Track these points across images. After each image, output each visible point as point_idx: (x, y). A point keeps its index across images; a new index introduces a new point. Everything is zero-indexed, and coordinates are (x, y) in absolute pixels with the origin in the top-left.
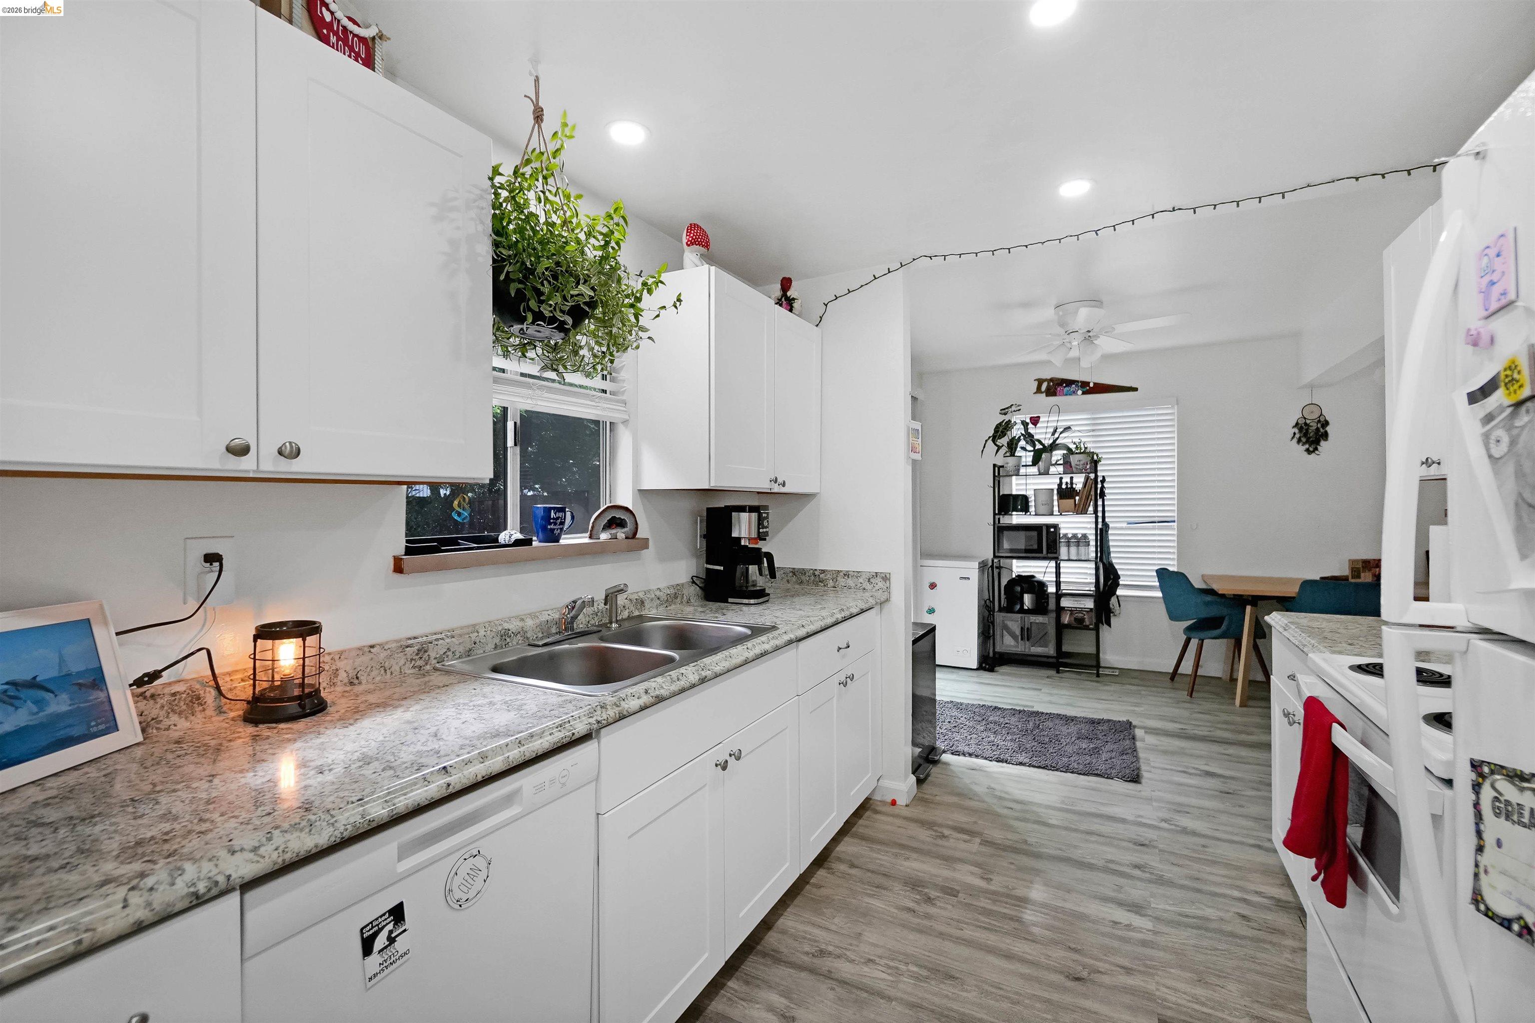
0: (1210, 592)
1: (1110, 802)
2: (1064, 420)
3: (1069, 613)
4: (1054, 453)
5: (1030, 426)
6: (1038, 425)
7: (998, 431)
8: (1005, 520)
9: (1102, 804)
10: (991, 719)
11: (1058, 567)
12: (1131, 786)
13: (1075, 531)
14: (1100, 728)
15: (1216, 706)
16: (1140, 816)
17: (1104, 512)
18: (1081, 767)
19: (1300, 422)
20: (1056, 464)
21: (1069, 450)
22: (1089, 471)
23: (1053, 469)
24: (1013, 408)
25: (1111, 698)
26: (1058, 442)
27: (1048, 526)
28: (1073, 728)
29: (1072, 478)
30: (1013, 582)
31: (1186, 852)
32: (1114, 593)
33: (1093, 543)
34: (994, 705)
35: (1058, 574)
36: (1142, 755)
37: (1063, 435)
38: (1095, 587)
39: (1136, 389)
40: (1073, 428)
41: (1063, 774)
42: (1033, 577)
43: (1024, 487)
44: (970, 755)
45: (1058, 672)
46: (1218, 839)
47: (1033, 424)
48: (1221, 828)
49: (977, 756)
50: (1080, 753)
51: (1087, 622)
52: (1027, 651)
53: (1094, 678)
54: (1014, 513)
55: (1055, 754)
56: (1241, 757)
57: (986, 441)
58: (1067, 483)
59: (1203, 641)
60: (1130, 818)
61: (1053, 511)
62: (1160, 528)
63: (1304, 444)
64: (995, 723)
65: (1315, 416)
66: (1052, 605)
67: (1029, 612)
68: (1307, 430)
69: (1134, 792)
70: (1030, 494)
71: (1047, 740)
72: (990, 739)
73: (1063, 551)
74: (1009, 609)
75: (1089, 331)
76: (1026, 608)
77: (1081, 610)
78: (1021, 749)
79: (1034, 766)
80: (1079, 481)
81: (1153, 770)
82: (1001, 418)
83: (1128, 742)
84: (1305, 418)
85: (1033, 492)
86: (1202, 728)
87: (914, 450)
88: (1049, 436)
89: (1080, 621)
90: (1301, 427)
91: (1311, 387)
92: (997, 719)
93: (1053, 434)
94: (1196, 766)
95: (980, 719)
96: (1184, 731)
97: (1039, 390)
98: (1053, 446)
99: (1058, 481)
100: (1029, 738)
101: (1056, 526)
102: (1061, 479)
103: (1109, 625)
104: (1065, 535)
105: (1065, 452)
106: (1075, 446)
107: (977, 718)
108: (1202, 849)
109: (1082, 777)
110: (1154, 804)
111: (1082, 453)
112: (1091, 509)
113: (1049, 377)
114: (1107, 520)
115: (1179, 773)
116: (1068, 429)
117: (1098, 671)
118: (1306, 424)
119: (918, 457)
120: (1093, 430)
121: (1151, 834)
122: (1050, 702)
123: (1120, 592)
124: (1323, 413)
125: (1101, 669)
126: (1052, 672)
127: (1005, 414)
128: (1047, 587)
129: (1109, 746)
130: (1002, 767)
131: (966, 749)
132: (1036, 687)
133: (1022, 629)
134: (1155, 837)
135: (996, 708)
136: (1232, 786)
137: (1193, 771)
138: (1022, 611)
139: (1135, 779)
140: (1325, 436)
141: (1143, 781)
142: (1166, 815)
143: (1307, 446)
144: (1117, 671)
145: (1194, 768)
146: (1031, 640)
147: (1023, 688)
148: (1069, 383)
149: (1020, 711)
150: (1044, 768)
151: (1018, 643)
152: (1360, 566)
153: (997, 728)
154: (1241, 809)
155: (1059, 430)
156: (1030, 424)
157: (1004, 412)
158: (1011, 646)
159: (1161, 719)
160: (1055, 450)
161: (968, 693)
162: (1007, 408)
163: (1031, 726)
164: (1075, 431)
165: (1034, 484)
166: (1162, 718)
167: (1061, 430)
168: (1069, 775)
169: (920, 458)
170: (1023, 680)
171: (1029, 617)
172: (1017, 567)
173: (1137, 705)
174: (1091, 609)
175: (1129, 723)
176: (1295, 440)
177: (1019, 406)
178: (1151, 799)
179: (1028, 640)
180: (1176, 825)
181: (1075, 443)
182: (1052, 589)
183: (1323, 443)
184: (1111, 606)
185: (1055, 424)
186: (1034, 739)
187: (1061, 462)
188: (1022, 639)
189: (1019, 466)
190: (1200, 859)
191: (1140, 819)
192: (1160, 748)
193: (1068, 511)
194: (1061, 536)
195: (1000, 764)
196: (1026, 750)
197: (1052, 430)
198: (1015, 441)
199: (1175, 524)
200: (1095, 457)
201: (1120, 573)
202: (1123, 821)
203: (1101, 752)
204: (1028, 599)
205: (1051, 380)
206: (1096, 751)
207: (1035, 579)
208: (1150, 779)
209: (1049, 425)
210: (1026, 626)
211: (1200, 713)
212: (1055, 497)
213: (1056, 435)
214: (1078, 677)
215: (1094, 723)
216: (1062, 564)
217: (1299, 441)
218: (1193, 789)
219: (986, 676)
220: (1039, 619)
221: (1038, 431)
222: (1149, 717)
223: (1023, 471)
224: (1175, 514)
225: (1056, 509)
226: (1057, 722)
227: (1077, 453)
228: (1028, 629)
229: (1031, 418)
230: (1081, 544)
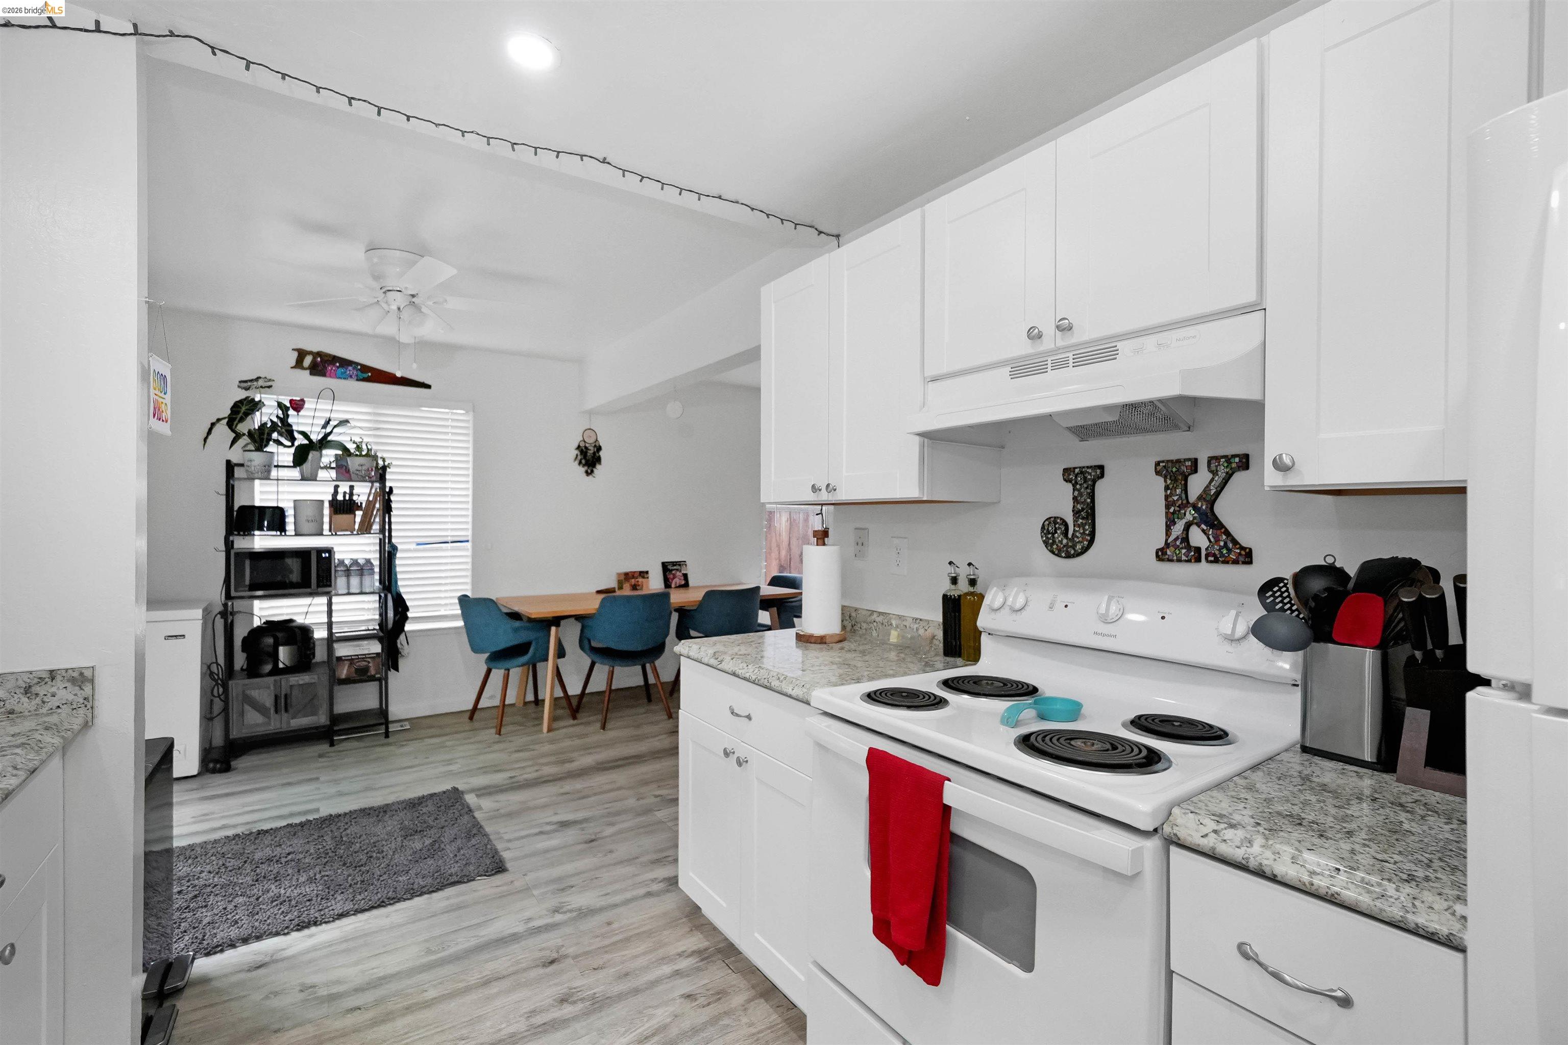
0: (515, 616)
1: (489, 917)
2: (340, 411)
3: (347, 664)
4: (324, 452)
5: (291, 412)
6: (301, 413)
7: (238, 412)
8: (241, 543)
9: (479, 925)
10: (258, 855)
11: (330, 604)
12: (499, 879)
13: (355, 556)
14: (424, 810)
15: (529, 738)
16: (530, 919)
17: (390, 530)
18: (429, 880)
19: (581, 445)
20: (326, 468)
21: (346, 450)
22: (374, 479)
23: (322, 474)
24: (261, 383)
25: (417, 762)
26: (329, 438)
27: (319, 551)
28: (392, 823)
29: (352, 487)
30: (256, 634)
31: (598, 943)
32: (403, 630)
33: (377, 570)
34: (256, 828)
35: (330, 613)
36: (488, 829)
37: (335, 430)
38: (379, 625)
39: (428, 387)
40: (353, 423)
41: (408, 902)
42: (291, 621)
43: (275, 497)
44: (245, 941)
45: (332, 744)
46: (615, 906)
47: (295, 409)
48: (610, 889)
49: (259, 938)
50: (418, 858)
51: (372, 671)
52: (285, 728)
53: (383, 740)
54: (257, 533)
55: (385, 877)
56: (579, 791)
57: (213, 425)
58: (345, 493)
59: (509, 670)
60: (520, 928)
61: (322, 530)
62: (453, 549)
63: (584, 466)
64: (270, 860)
65: (591, 440)
66: (320, 655)
67: (288, 671)
68: (586, 452)
69: (505, 888)
70: (288, 505)
71: (364, 857)
72: (271, 894)
73: (340, 582)
74: (252, 671)
75: (413, 296)
76: (281, 666)
77: (364, 658)
78: (331, 889)
79: (363, 911)
80: (363, 492)
81: (509, 845)
82: (242, 395)
83: (466, 817)
84: (585, 442)
85: (292, 505)
86: (528, 770)
87: (157, 414)
88: (318, 429)
89: (365, 670)
90: (582, 449)
91: (591, 413)
92: (268, 852)
93: (324, 427)
94: (548, 820)
95: (239, 863)
96: (513, 780)
97: (299, 364)
98: (324, 443)
99: (332, 490)
100: (336, 865)
101: (330, 551)
102: (336, 487)
103: (397, 669)
104: (342, 562)
105: (340, 452)
106: (355, 446)
107: (231, 863)
108: (607, 928)
109: (434, 895)
110: (535, 892)
111: (364, 456)
112: (376, 527)
113: (315, 350)
114: (394, 540)
115: (537, 837)
116: (344, 422)
117: (387, 728)
118: (586, 447)
119: (163, 428)
120: (378, 429)
121: (552, 940)
122: (341, 794)
123: (408, 627)
124: (598, 439)
125: (390, 726)
126: (324, 747)
127: (247, 389)
128: (313, 631)
129: (449, 833)
130: (311, 936)
131: (234, 933)
132: (308, 777)
133: (277, 698)
134: (559, 942)
135: (259, 832)
136: (591, 829)
137: (548, 828)
138: (276, 671)
139: (499, 868)
140: (598, 460)
141: (508, 865)
142: (553, 902)
143: (586, 468)
144: (407, 723)
145: (548, 824)
146: (291, 711)
147: (289, 784)
148: (345, 363)
149: (302, 825)
150: (379, 906)
151: (269, 718)
152: (622, 578)
153: (276, 868)
154: (614, 855)
155: (333, 423)
156: (291, 408)
157: (245, 384)
158: (257, 725)
159: (485, 773)
160: (326, 448)
161: (195, 823)
162: (251, 381)
163: (329, 843)
164: (355, 427)
165: (289, 492)
166: (485, 770)
167: (335, 423)
168: (417, 901)
169: (169, 433)
170: (285, 771)
171: (287, 680)
172: (261, 609)
173: (449, 762)
174: (378, 654)
175: (455, 789)
176: (577, 462)
177: (270, 380)
178: (528, 889)
179: (286, 710)
180: (571, 911)
181: (354, 442)
182: (320, 634)
183: (598, 466)
184: (399, 646)
185: (327, 415)
186: (344, 864)
187: (333, 465)
188: (276, 711)
189: (269, 466)
190: (614, 944)
191: (531, 925)
192: (502, 811)
193: (347, 530)
194: (336, 561)
195: (306, 932)
196: (340, 888)
197: (323, 422)
198: (267, 431)
199: (469, 545)
200: (381, 463)
201: (408, 603)
202: (515, 938)
203: (442, 846)
204: (284, 654)
205: (319, 354)
206: (434, 849)
207: (294, 624)
208: (516, 859)
209: (317, 414)
210: (283, 693)
211: (519, 751)
212: (326, 511)
213: (328, 430)
214: (361, 744)
215: (414, 806)
216: (335, 599)
217: (580, 463)
218: (560, 852)
219: (219, 783)
220: (304, 678)
221: (301, 420)
222: (470, 773)
223: (274, 473)
224: (469, 533)
225: (326, 527)
226: (365, 821)
227: (357, 455)
228: (286, 695)
229: (291, 401)
230: (365, 572)
